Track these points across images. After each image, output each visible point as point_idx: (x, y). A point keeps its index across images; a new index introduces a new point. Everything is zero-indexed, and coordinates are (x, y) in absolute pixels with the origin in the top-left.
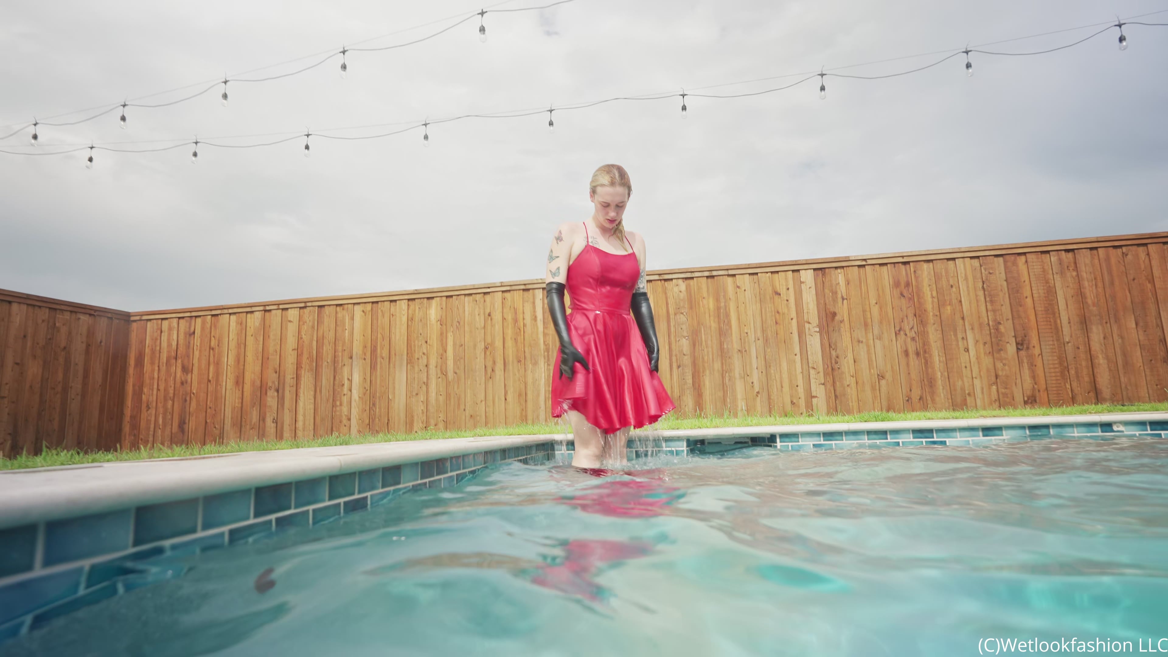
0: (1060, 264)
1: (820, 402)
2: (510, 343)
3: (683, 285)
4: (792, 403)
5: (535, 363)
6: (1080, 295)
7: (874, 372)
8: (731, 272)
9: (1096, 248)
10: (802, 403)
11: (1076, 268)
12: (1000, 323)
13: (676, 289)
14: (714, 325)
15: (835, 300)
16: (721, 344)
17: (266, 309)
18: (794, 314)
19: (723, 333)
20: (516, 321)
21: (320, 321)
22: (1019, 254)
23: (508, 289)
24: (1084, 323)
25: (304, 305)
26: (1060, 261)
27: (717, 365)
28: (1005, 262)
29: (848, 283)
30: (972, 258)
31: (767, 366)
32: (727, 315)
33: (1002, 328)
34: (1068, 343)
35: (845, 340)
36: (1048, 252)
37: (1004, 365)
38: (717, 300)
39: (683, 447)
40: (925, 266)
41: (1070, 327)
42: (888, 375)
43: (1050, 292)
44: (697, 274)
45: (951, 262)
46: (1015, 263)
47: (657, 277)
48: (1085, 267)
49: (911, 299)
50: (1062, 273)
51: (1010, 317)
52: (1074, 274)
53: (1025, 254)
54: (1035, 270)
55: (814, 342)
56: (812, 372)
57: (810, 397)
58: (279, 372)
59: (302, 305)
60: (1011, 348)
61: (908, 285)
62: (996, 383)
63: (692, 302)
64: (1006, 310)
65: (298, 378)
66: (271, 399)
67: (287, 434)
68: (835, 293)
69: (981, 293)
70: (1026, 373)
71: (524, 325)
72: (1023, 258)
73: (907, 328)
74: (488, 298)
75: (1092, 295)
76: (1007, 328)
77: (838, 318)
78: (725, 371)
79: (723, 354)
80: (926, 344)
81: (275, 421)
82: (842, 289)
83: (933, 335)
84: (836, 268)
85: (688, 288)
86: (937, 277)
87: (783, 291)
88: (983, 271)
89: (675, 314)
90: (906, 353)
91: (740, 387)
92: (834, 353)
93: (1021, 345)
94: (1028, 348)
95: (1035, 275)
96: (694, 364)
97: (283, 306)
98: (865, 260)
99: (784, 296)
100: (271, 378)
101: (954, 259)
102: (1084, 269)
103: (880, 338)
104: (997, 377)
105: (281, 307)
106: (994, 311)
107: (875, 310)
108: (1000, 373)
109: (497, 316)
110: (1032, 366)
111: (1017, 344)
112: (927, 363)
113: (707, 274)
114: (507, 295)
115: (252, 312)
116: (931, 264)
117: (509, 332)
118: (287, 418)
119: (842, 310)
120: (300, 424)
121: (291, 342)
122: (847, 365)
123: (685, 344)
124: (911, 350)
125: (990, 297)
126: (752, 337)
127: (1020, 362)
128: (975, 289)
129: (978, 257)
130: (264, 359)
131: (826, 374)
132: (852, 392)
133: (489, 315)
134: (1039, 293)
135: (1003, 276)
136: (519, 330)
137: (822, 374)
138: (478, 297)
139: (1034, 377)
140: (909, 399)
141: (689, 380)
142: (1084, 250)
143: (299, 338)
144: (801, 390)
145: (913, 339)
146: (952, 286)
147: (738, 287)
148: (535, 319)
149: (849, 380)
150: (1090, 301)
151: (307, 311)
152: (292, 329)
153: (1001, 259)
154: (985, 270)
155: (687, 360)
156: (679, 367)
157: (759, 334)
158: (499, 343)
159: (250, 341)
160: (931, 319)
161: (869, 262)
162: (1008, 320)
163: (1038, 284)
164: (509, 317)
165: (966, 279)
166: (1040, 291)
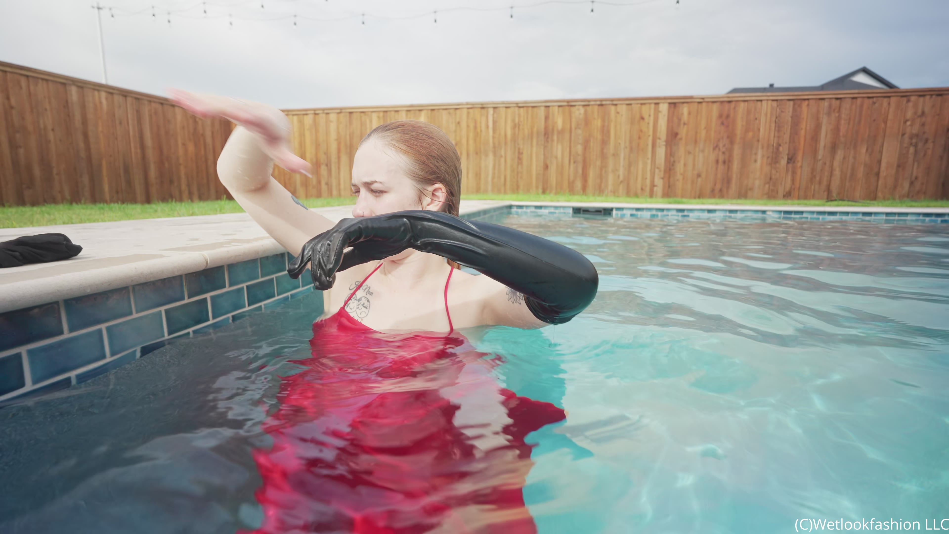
1: (659, 190)
2: (471, 142)
3: (582, 110)
4: (642, 189)
5: (487, 155)
6: (837, 129)
7: (696, 172)
8: (615, 102)
9: (856, 98)
10: (648, 189)
11: (839, 111)
12: (780, 145)
13: (577, 113)
14: (599, 137)
15: (679, 125)
16: (602, 150)
17: (316, 113)
18: (651, 133)
19: (604, 142)
20: (475, 127)
21: (351, 122)
22: (805, 100)
23: (471, 107)
24: (834, 148)
25: (340, 111)
26: (830, 106)
27: (598, 163)
28: (794, 104)
29: (689, 113)
30: (773, 100)
31: (630, 165)
32: (609, 132)
33: (781, 149)
34: (820, 160)
35: (681, 151)
36: (823, 99)
37: (777, 172)
38: (603, 121)
39: (571, 211)
40: (742, 104)
41: (824, 150)
42: (703, 175)
43: (818, 127)
44: (592, 103)
45: (759, 103)
46: (800, 106)
47: (565, 104)
48: (845, 110)
49: (727, 126)
50: (829, 114)
51: (788, 141)
52: (837, 115)
53: (808, 99)
55: (661, 152)
56: (657, 171)
57: (653, 185)
58: (326, 154)
59: (339, 111)
60: (784, 162)
61: (728, 116)
62: (769, 183)
63: (587, 121)
64: (787, 137)
65: (339, 158)
66: (323, 170)
67: (335, 192)
68: (680, 120)
69: (773, 125)
70: (789, 178)
71: (481, 131)
72: (806, 103)
73: (721, 145)
74: (458, 112)
75: (844, 130)
76: (784, 150)
77: (679, 136)
78: (603, 167)
79: (603, 156)
80: (731, 156)
81: (327, 184)
82: (685, 117)
83: (737, 152)
84: (683, 103)
85: (586, 112)
86: (749, 112)
87: (646, 116)
88: (778, 110)
89: (576, 129)
90: (717, 162)
91: (611, 178)
92: (672, 159)
93: (791, 160)
94: (794, 162)
95: (812, 114)
96: (584, 161)
97: (327, 111)
98: (703, 99)
99: (646, 120)
100: (322, 158)
101: (761, 101)
102: (844, 112)
103: (703, 151)
104: (771, 179)
105: (326, 111)
106: (779, 137)
107: (703, 133)
108: (773, 177)
109: (464, 124)
110: (794, 173)
111: (788, 159)
112: (729, 169)
113: (598, 103)
114: (471, 111)
115: (307, 114)
116: (746, 103)
117: (471, 135)
118: (334, 182)
119: (683, 132)
120: (342, 187)
121: (333, 135)
122: (679, 168)
123: (580, 148)
124: (721, 159)
125: (779, 127)
126: (622, 146)
127: (787, 170)
128: (770, 121)
129: (777, 100)
130: (317, 146)
131: (665, 172)
132: (679, 185)
133: (459, 123)
134: (811, 127)
135: (790, 114)
136: (477, 135)
137: (662, 173)
138: (452, 111)
139: (793, 181)
140: (713, 191)
141: (580, 171)
143: (338, 133)
144: (648, 182)
145: (724, 153)
146: (756, 119)
147: (618, 113)
148: (487, 127)
149: (679, 177)
150: (841, 134)
151: (342, 115)
152: (333, 127)
153: (791, 103)
154: (780, 109)
155: (580, 159)
156: (575, 162)
157: (627, 144)
158: (464, 141)
159: (307, 134)
160: (738, 139)
161: (706, 100)
162: (786, 143)
163: (812, 120)
164: (472, 125)
165: (766, 115)
166: (811, 125)
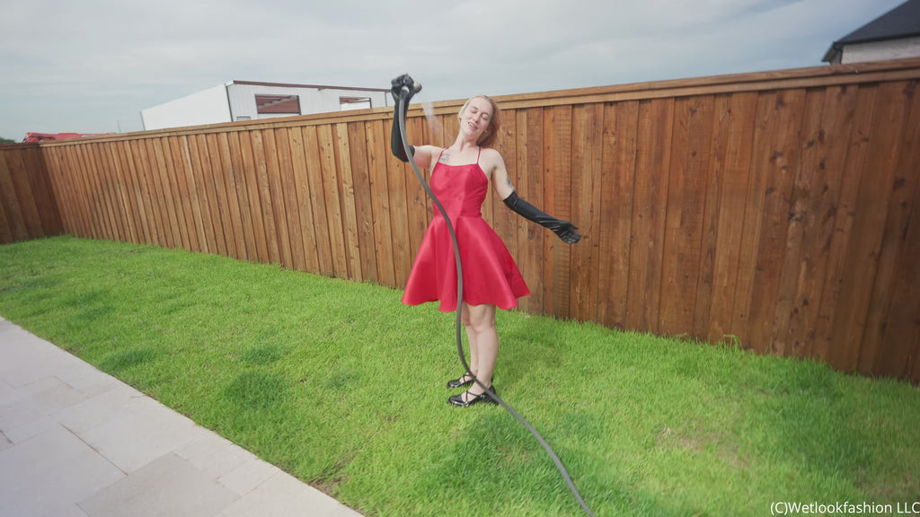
0: (595, 124)
6: (613, 173)
24: (611, 213)
26: (597, 120)
34: (585, 237)
36: (582, 105)
41: (592, 217)
46: (540, 121)
48: (627, 130)
53: (553, 107)
54: (562, 133)
72: (552, 114)
75: (628, 175)
95: (560, 139)
102: (624, 133)
134: (561, 166)
142: (630, 103)
163: (563, 153)
166: (563, 163)
